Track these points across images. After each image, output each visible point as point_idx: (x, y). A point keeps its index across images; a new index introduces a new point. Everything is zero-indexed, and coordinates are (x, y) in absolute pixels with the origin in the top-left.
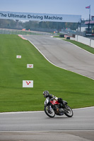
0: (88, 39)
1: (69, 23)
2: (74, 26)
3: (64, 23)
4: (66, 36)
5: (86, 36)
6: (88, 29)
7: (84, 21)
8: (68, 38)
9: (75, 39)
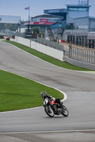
0: (28, 40)
1: (8, 24)
2: (14, 27)
3: (3, 24)
4: (5, 37)
5: (26, 37)
6: (28, 30)
7: (24, 22)
8: (8, 39)
9: (15, 40)
